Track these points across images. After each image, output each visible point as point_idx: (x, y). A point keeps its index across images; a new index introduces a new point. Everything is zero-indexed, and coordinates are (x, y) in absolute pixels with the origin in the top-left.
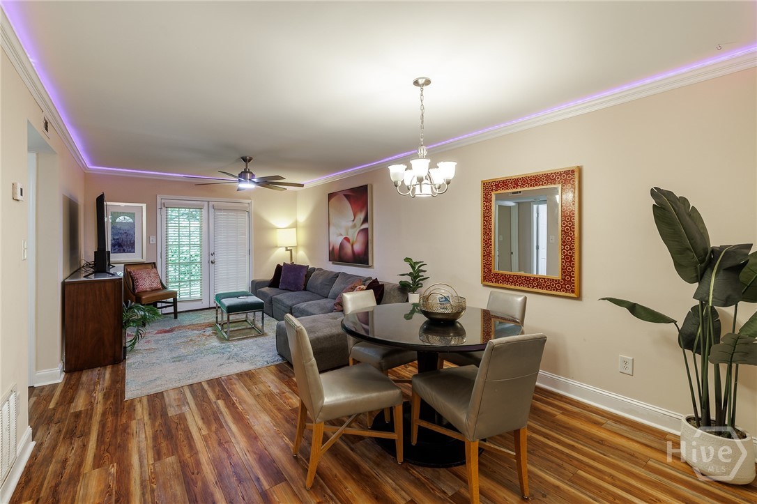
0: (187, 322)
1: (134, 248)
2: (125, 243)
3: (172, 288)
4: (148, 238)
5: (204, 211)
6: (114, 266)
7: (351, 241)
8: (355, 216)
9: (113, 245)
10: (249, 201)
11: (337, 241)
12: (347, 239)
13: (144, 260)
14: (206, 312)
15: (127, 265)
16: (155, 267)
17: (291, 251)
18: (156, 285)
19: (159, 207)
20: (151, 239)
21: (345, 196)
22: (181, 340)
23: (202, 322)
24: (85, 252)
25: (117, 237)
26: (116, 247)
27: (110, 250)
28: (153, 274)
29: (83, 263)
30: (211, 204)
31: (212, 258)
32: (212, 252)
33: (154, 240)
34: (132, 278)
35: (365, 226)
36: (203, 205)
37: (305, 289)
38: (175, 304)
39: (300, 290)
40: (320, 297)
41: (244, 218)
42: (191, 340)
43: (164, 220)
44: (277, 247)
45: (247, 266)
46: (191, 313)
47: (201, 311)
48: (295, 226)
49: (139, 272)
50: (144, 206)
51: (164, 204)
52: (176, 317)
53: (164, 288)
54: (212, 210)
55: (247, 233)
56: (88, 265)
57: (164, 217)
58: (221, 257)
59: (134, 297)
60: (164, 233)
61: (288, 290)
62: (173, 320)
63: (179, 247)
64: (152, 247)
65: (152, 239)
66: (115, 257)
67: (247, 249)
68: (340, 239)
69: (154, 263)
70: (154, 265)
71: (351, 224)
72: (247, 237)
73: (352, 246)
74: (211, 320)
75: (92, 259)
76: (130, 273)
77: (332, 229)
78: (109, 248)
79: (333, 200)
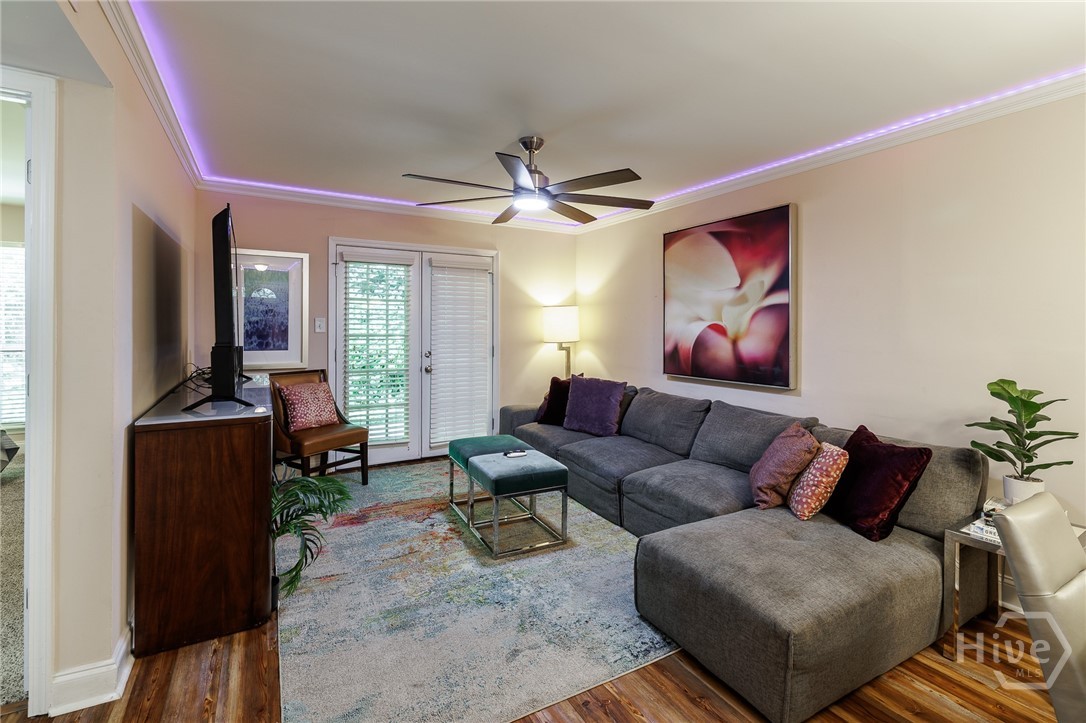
0: (388, 497)
1: (287, 340)
2: (269, 332)
3: (356, 418)
4: (312, 322)
5: (414, 271)
6: (249, 379)
7: (731, 332)
8: (743, 277)
9: (248, 335)
10: (493, 253)
11: (687, 333)
12: (719, 329)
13: (305, 365)
14: (417, 469)
15: (275, 375)
16: (326, 380)
17: (568, 350)
18: (327, 416)
19: (332, 260)
20: (317, 323)
21: (717, 235)
22: (389, 551)
23: (419, 495)
24: (197, 347)
25: (254, 319)
26: (254, 338)
27: (242, 344)
28: (322, 395)
29: (191, 369)
30: (426, 256)
31: (426, 363)
32: (425, 351)
33: (324, 325)
34: (283, 401)
35: (778, 298)
36: (413, 260)
37: (619, 433)
38: (363, 454)
39: (610, 435)
40: (673, 456)
41: (482, 285)
42: (412, 551)
43: (341, 286)
44: (542, 342)
45: (489, 377)
46: (389, 470)
47: (408, 467)
48: (573, 302)
49: (297, 389)
50: (306, 257)
51: (342, 255)
52: (365, 482)
53: (343, 421)
54: (427, 270)
55: (489, 314)
56: (200, 373)
57: (341, 281)
58: (442, 362)
59: (288, 442)
60: (341, 311)
61: (585, 432)
62: (360, 486)
63: (368, 340)
64: (320, 340)
65: (320, 322)
66: (252, 358)
67: (489, 346)
68: (697, 329)
69: (323, 371)
70: (322, 374)
71: (731, 295)
72: (488, 322)
73: (735, 343)
74: (436, 490)
75: (207, 363)
76: (280, 390)
77: (673, 308)
78: (240, 340)
79: (677, 247)
